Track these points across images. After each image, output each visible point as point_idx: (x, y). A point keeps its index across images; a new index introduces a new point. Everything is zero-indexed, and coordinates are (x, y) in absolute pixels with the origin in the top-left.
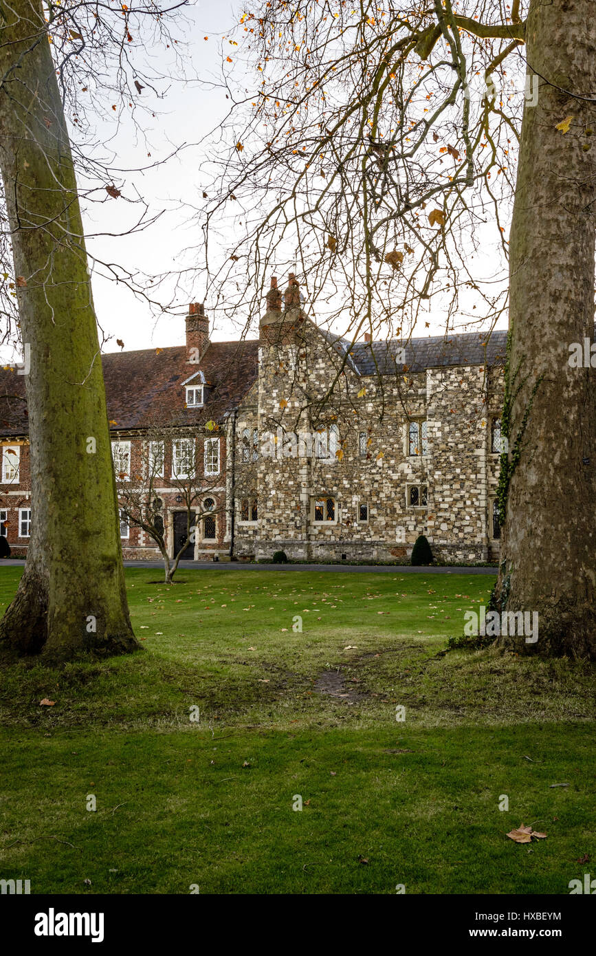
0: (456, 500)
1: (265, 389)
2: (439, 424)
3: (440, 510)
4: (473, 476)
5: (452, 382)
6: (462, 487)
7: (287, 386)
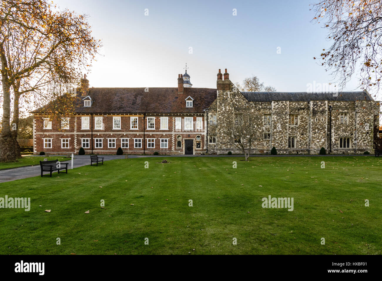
0: (280, 137)
1: (220, 103)
2: (276, 116)
3: (276, 140)
4: (285, 131)
5: (280, 105)
6: (282, 134)
7: (227, 103)
